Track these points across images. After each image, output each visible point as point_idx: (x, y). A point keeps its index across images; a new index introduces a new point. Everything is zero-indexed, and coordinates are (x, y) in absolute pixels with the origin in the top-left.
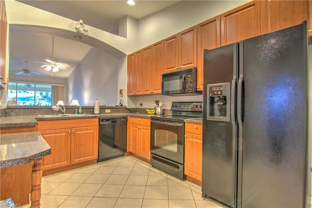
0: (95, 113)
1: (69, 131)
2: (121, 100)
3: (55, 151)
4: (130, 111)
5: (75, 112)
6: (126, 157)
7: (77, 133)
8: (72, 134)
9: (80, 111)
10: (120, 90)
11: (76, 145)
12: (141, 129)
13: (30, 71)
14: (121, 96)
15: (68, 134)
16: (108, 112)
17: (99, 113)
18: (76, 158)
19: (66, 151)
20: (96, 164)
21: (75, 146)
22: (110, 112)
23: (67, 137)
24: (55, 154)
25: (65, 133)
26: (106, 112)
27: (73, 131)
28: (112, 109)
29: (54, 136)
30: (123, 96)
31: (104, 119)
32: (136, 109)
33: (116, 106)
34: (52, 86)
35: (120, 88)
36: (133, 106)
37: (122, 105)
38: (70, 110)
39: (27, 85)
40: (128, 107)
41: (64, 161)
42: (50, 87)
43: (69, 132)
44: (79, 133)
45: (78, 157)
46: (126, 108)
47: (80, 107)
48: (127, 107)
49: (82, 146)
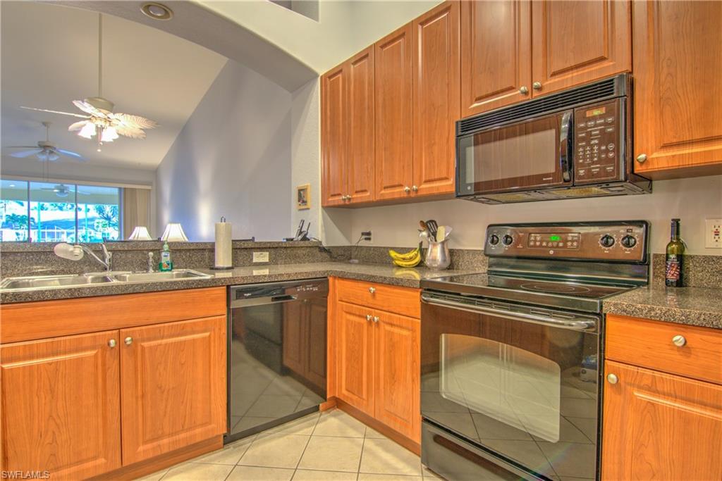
0: (217, 265)
1: (112, 342)
2: (303, 222)
3: (57, 424)
4: (331, 257)
5: (147, 263)
6: (325, 415)
7: (146, 344)
8: (124, 351)
9: (166, 258)
10: (300, 191)
11: (140, 393)
12: (382, 324)
13: (55, 148)
14: (300, 210)
15: (108, 353)
16: (261, 260)
17: (230, 265)
18: (141, 440)
19: (100, 420)
20: (220, 453)
21: (137, 398)
22: (266, 259)
23: (104, 364)
24: (54, 432)
25: (93, 348)
26: (255, 260)
27: (129, 339)
28: (273, 251)
29: (50, 364)
30: (308, 209)
31: (247, 290)
32: (350, 248)
33: (287, 240)
34: (120, 189)
35: (297, 184)
36: (340, 240)
37: (305, 239)
38: (129, 256)
39: (57, 188)
40: (324, 244)
41: (95, 458)
42: (116, 191)
43: (109, 344)
44: (150, 348)
45: (148, 437)
46: (319, 248)
47: (166, 247)
48: (321, 242)
49: (163, 392)
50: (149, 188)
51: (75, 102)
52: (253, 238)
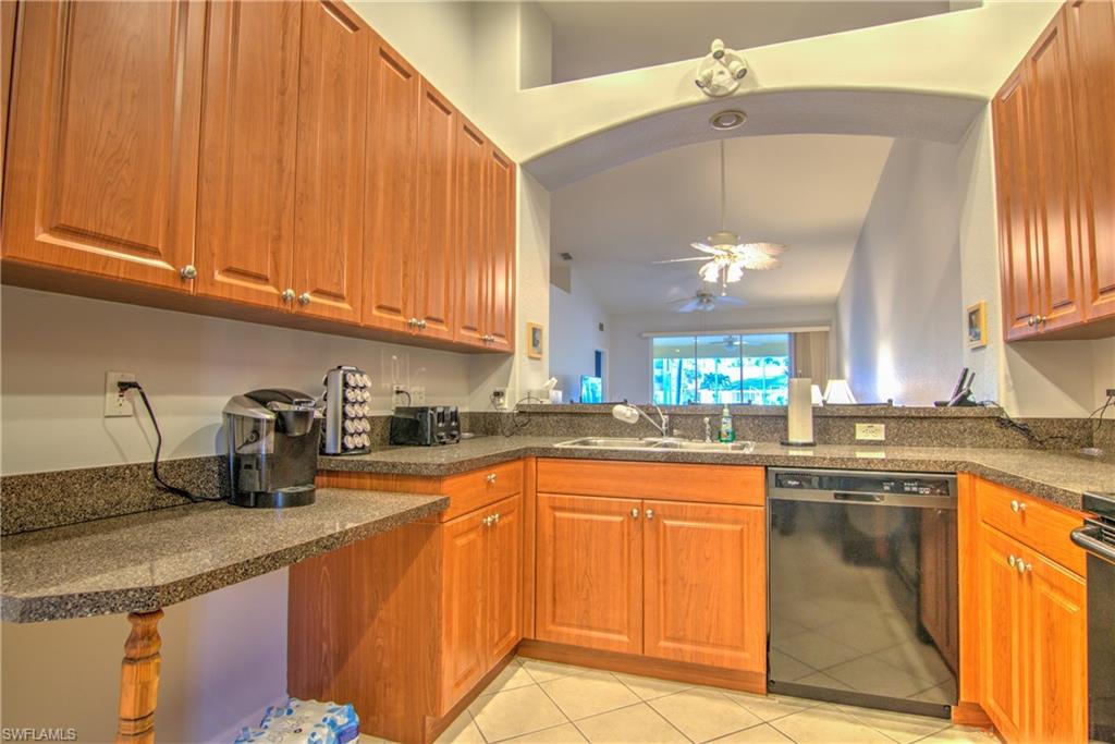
0: (792, 439)
1: (635, 511)
2: (967, 370)
3: (590, 583)
4: (1031, 438)
5: (703, 431)
6: (957, 731)
7: (668, 522)
8: (646, 524)
9: (726, 426)
10: (971, 314)
11: (662, 578)
14: (975, 349)
15: (632, 523)
16: (871, 437)
17: (810, 439)
18: (662, 636)
19: (625, 592)
20: (760, 699)
21: (658, 582)
22: (881, 436)
23: (629, 534)
24: (588, 591)
25: (620, 514)
26: (860, 436)
27: (649, 512)
28: (893, 424)
29: (587, 521)
30: (983, 347)
31: (792, 476)
33: (937, 404)
34: (790, 334)
35: (968, 304)
36: (1057, 405)
37: (963, 401)
38: (689, 421)
39: (726, 341)
40: (1013, 413)
41: (620, 633)
42: (784, 338)
43: (632, 513)
44: (672, 527)
45: (669, 633)
46: (999, 419)
48: (1001, 410)
49: (685, 585)
50: (827, 329)
51: (693, 245)
52: (890, 401)
